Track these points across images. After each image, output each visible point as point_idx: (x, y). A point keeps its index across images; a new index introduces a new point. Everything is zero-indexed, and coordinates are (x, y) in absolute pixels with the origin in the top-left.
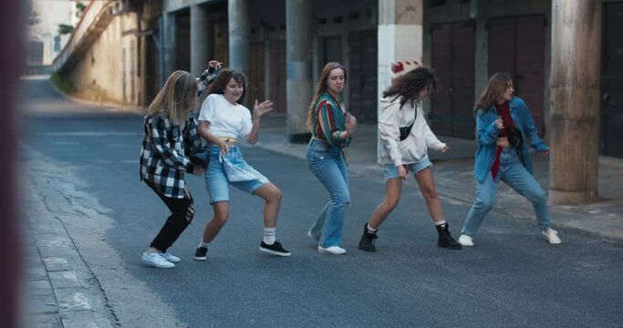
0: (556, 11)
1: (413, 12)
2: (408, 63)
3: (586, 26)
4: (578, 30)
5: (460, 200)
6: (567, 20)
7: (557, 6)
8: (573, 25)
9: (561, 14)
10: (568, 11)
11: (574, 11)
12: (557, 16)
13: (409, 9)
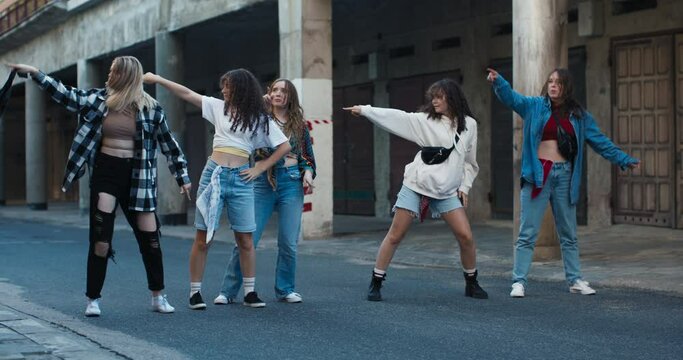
0: (519, 43)
1: (321, 65)
2: (317, 122)
3: (553, 60)
4: (545, 63)
5: (404, 264)
6: (532, 52)
7: (519, 39)
8: (540, 59)
9: (525, 46)
10: (533, 43)
11: (540, 43)
12: (520, 49)
13: (318, 61)
